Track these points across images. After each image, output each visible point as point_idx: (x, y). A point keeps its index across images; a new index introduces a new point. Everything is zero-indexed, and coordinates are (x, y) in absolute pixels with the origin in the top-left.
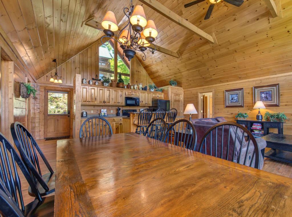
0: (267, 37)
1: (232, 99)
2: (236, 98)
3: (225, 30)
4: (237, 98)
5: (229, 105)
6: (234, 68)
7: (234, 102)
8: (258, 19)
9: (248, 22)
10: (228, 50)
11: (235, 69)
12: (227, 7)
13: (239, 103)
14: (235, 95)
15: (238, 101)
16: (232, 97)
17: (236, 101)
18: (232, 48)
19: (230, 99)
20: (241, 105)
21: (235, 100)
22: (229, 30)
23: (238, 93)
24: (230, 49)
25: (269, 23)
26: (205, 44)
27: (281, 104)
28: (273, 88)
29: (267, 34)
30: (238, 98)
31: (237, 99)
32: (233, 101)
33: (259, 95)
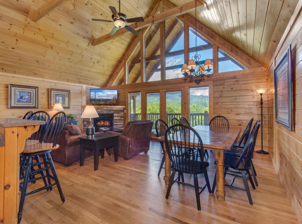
0: (81, 53)
1: (21, 98)
2: (27, 97)
3: (58, 21)
4: (29, 97)
5: (16, 105)
6: (36, 62)
7: (24, 102)
8: (84, 38)
9: (79, 34)
10: (45, 40)
11: (38, 63)
12: (74, 8)
13: (32, 103)
14: (26, 93)
15: (29, 101)
16: (22, 95)
17: (27, 101)
18: (50, 42)
19: (18, 98)
20: (34, 106)
21: (25, 99)
22: (61, 25)
23: (30, 91)
24: (47, 41)
25: (88, 46)
26: (20, 11)
27: (71, 107)
28: (66, 92)
29: (82, 52)
30: (31, 98)
31: (29, 99)
32: (22, 100)
33: (54, 97)
